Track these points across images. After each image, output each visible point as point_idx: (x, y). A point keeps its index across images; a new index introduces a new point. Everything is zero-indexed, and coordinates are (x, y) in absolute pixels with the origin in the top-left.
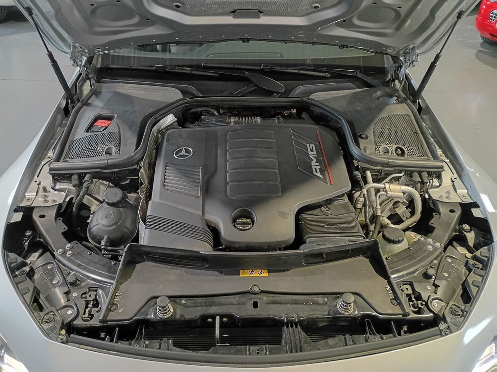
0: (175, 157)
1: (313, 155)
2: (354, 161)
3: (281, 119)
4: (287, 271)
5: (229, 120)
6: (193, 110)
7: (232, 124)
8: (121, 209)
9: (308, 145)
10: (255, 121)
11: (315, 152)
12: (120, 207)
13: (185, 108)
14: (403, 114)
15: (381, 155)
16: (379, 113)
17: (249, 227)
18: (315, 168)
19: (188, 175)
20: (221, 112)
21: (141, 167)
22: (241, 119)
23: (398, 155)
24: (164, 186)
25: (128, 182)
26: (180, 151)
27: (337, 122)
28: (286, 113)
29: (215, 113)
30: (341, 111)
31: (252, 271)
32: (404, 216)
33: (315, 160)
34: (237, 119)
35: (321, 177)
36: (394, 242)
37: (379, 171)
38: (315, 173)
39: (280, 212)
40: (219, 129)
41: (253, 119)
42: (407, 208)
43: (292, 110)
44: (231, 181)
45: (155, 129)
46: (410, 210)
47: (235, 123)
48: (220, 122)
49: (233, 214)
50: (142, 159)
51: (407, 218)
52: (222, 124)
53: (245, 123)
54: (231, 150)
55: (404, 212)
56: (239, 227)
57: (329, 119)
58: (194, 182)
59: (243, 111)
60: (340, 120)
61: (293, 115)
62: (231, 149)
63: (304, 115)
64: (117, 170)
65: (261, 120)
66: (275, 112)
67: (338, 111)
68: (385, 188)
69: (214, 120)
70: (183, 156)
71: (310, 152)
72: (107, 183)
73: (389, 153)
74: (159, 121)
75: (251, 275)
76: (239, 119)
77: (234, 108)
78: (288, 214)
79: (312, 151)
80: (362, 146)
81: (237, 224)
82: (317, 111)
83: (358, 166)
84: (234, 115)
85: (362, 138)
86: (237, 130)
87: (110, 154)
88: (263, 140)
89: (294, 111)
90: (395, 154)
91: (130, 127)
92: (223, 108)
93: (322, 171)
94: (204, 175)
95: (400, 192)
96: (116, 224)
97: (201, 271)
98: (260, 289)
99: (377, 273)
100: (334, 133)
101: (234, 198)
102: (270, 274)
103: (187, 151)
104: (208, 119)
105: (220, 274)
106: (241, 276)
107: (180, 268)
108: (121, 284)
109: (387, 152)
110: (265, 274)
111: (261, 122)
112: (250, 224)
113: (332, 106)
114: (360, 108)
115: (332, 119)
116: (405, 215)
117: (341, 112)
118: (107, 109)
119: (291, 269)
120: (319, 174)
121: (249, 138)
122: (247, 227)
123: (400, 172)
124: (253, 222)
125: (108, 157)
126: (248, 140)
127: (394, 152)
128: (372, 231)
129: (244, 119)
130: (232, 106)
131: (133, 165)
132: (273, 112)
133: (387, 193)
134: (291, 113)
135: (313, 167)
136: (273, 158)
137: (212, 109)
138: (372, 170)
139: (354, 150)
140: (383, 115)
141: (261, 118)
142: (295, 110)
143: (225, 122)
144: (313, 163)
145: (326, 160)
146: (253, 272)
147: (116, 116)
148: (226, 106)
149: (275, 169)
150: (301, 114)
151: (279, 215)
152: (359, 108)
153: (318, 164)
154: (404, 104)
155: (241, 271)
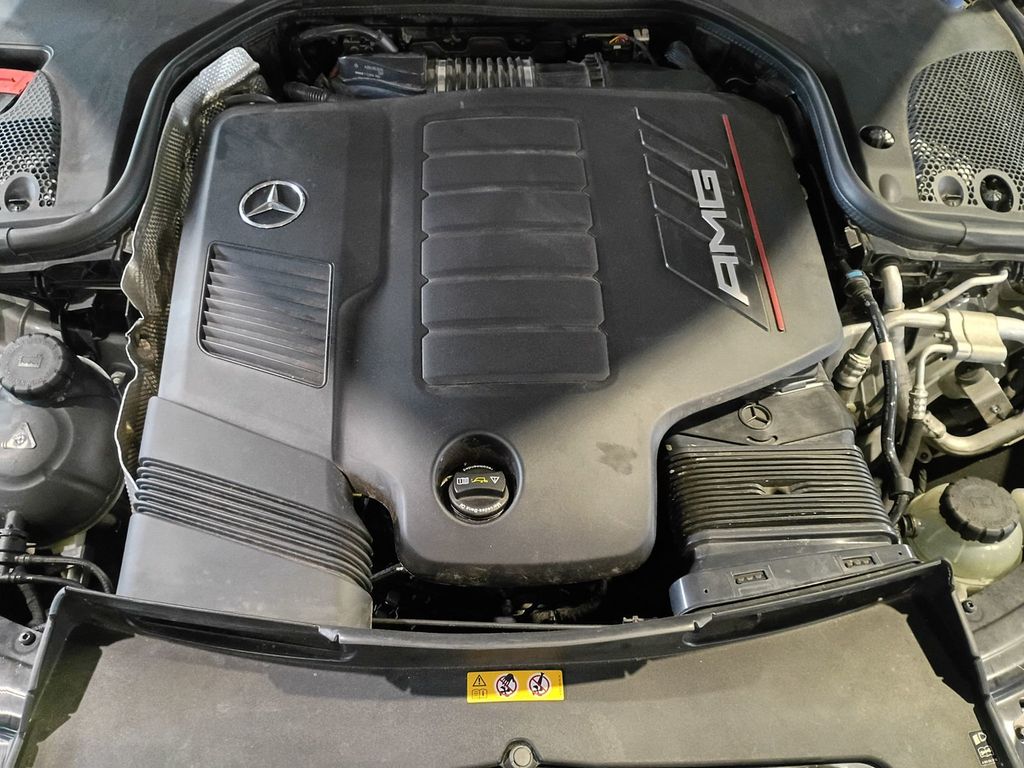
0: (245, 219)
1: (713, 211)
2: (847, 230)
3: (603, 68)
4: (632, 671)
5: (431, 71)
6: (309, 35)
7: (441, 87)
8: (63, 410)
9: (695, 173)
10: (515, 77)
11: (719, 202)
12: (61, 405)
13: (285, 25)
14: (994, 50)
15: (938, 207)
16: (921, 49)
17: (498, 505)
18: (724, 267)
19: (289, 294)
20: (407, 38)
21: (126, 257)
22: (469, 67)
23: (989, 205)
24: (203, 335)
25: (88, 303)
26: (261, 195)
27: (782, 77)
28: (617, 42)
29: (386, 42)
30: (801, 40)
31: (510, 678)
32: (991, 409)
33: (720, 233)
34: (458, 67)
35: (744, 299)
36: (985, 538)
37: (926, 266)
38: (722, 285)
39: (607, 448)
40: (399, 105)
41: (511, 67)
42: (1004, 383)
43: (636, 32)
44: (437, 324)
45: (182, 103)
46: (1012, 392)
47: (451, 81)
48: (402, 79)
49: (441, 458)
50: (130, 224)
51: (998, 416)
52: (408, 87)
53: (484, 86)
54: (438, 193)
55: (995, 399)
56: (462, 506)
57: (758, 66)
58: (309, 321)
59: (477, 34)
60: (798, 71)
61: (639, 49)
62: (435, 188)
63: (677, 54)
64: (46, 265)
65: (535, 72)
66: (580, 38)
67: (790, 39)
68: (945, 328)
69: (381, 72)
70: (272, 215)
71: (703, 202)
72: (23, 302)
73: (961, 199)
74: (196, 73)
75: (503, 698)
76: (464, 69)
77: (449, 25)
78: (635, 455)
79: (709, 195)
80: (874, 174)
81: (458, 496)
82: (719, 36)
83: (861, 249)
84: (450, 53)
85: (873, 143)
86: (456, 113)
87: (24, 205)
88: (543, 152)
89: (643, 37)
90: (981, 204)
91: (94, 101)
92: (410, 24)
93: (746, 277)
94: (341, 294)
95: (995, 344)
96: (43, 469)
97: (332, 674)
98: (535, 756)
99: (938, 674)
100: (779, 122)
101: (444, 391)
102: (571, 688)
103: (284, 196)
104: (361, 68)
105: (398, 691)
106: (470, 699)
107: (256, 663)
108: (44, 735)
109: (954, 193)
110: (555, 692)
111: (537, 82)
112: (501, 495)
113: (768, 22)
114: (860, 27)
115: (766, 67)
116: (995, 408)
117: (798, 43)
118: (21, 28)
119: (643, 663)
120: (735, 291)
121: (497, 147)
122: (492, 503)
123: (995, 269)
124: (512, 484)
125: (15, 215)
126: (493, 152)
127: (977, 195)
128: (908, 493)
129: (479, 68)
130: (442, 20)
131: (100, 248)
132: (575, 40)
133: (956, 349)
134: (632, 43)
135: (717, 261)
136: (577, 226)
137: (374, 29)
138: (904, 264)
139: (847, 189)
140: (938, 52)
141: (535, 61)
142: (645, 31)
143: (417, 81)
144: (715, 245)
145: (756, 232)
146: (511, 685)
147: (50, 54)
148: (423, 19)
149: (587, 270)
150: (666, 47)
151: (604, 460)
152: (856, 29)
153: (732, 249)
154: (996, 15)
155: (471, 677)
